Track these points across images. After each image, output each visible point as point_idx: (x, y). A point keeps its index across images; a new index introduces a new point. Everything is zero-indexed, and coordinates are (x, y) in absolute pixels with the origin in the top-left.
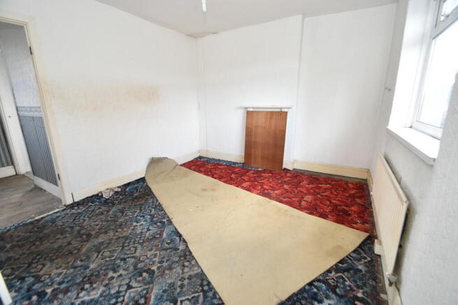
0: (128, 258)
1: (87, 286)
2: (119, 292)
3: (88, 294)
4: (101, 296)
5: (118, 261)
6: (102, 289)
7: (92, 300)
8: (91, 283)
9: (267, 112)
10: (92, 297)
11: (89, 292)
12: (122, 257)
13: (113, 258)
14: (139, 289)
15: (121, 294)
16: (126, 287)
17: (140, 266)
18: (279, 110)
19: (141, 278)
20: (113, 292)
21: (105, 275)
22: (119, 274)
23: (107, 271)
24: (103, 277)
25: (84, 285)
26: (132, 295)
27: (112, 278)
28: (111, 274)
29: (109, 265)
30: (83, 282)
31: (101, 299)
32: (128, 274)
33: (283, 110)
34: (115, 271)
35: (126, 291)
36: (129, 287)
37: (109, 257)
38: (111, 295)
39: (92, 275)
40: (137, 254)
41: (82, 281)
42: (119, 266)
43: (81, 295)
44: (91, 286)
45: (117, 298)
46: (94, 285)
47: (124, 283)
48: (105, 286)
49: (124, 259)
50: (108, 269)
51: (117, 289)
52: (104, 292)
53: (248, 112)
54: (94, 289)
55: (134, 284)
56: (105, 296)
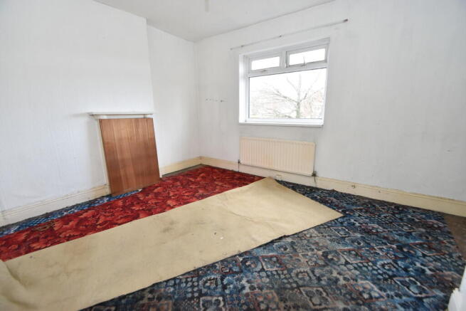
0: (315, 275)
1: (366, 296)
2: (355, 268)
3: (372, 289)
4: (367, 279)
5: (323, 283)
6: (360, 282)
7: (374, 284)
8: (361, 294)
9: (131, 119)
10: (372, 285)
11: (370, 290)
12: (316, 282)
13: (321, 289)
14: (345, 257)
15: (356, 266)
16: (349, 266)
17: (321, 263)
18: (142, 117)
19: (335, 258)
20: (357, 273)
21: (346, 287)
22: (338, 276)
23: (340, 287)
24: (349, 287)
25: (366, 300)
26: (352, 259)
27: (345, 279)
28: (342, 282)
29: (332, 289)
30: (365, 302)
31: (369, 278)
32: (335, 269)
33: (148, 116)
34: (337, 280)
35: (352, 264)
36: (347, 263)
37: (321, 293)
38: (361, 272)
39: (352, 299)
40: (308, 269)
41: (364, 304)
42: (329, 279)
43: (377, 295)
44: (364, 292)
45: (360, 267)
46: (361, 289)
47: (345, 268)
48: (356, 281)
49: (319, 279)
50: (338, 288)
51: (353, 271)
52: (362, 279)
53: (101, 121)
54: (365, 288)
55: (343, 261)
56: (364, 276)
